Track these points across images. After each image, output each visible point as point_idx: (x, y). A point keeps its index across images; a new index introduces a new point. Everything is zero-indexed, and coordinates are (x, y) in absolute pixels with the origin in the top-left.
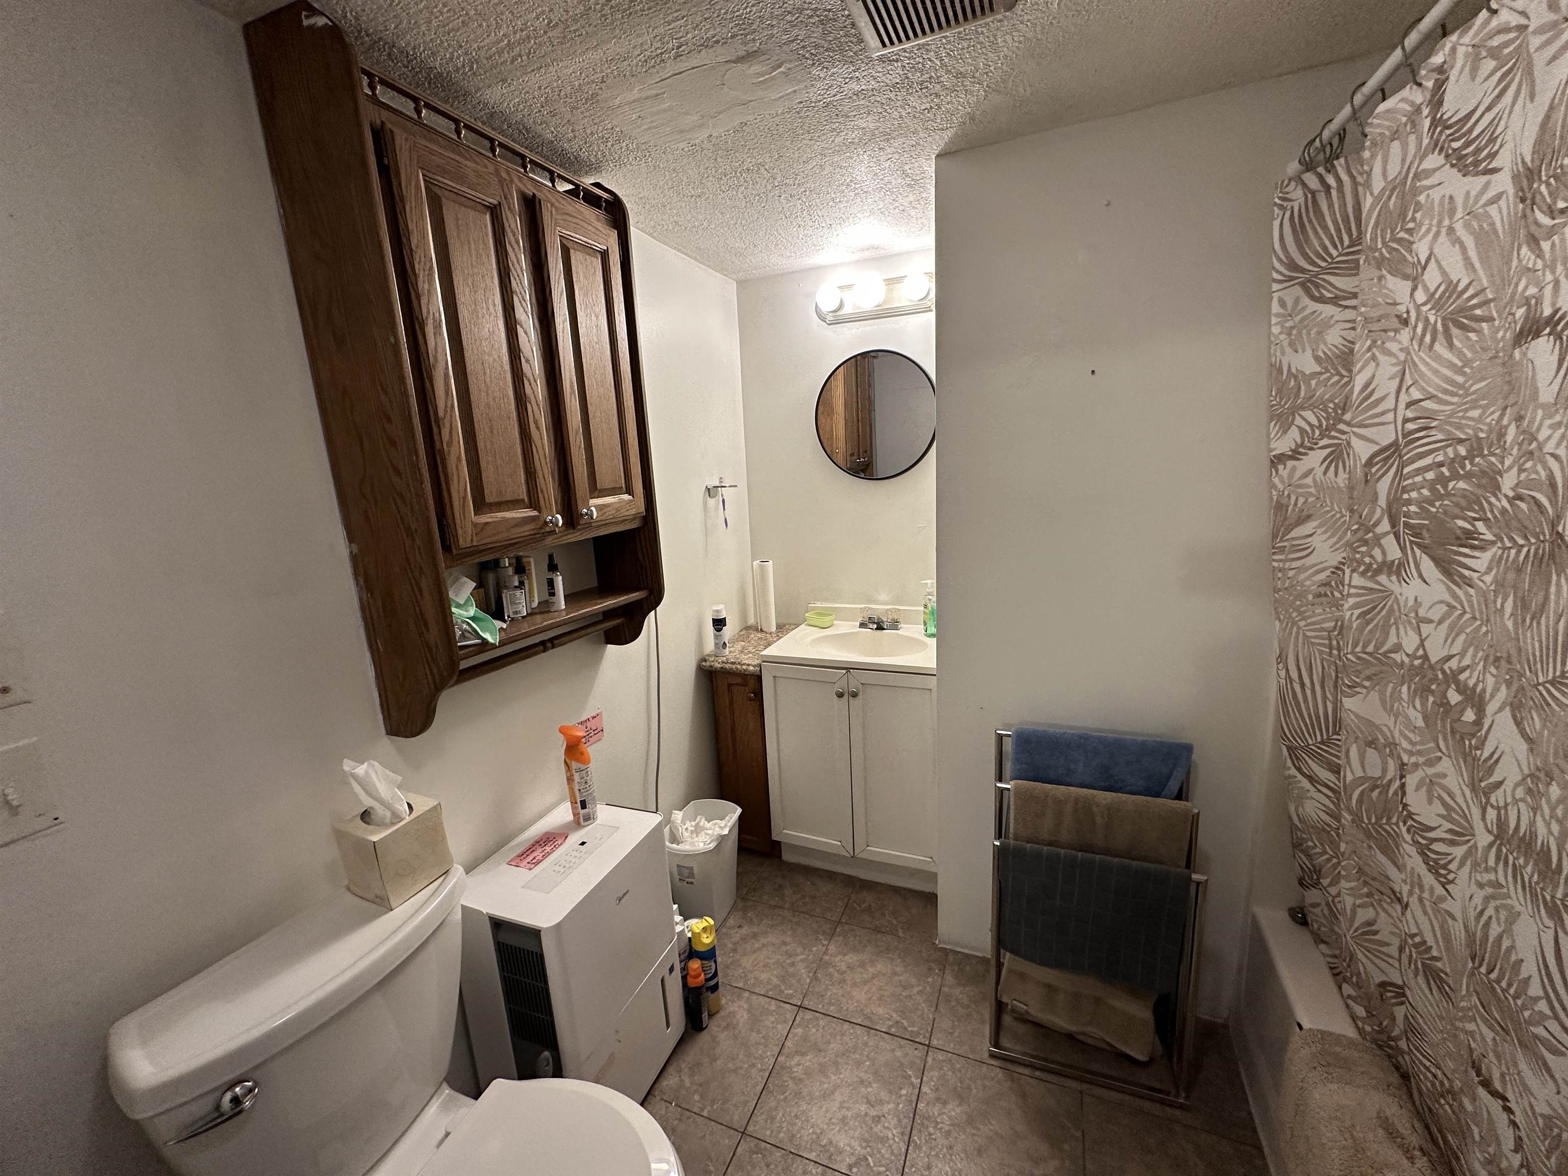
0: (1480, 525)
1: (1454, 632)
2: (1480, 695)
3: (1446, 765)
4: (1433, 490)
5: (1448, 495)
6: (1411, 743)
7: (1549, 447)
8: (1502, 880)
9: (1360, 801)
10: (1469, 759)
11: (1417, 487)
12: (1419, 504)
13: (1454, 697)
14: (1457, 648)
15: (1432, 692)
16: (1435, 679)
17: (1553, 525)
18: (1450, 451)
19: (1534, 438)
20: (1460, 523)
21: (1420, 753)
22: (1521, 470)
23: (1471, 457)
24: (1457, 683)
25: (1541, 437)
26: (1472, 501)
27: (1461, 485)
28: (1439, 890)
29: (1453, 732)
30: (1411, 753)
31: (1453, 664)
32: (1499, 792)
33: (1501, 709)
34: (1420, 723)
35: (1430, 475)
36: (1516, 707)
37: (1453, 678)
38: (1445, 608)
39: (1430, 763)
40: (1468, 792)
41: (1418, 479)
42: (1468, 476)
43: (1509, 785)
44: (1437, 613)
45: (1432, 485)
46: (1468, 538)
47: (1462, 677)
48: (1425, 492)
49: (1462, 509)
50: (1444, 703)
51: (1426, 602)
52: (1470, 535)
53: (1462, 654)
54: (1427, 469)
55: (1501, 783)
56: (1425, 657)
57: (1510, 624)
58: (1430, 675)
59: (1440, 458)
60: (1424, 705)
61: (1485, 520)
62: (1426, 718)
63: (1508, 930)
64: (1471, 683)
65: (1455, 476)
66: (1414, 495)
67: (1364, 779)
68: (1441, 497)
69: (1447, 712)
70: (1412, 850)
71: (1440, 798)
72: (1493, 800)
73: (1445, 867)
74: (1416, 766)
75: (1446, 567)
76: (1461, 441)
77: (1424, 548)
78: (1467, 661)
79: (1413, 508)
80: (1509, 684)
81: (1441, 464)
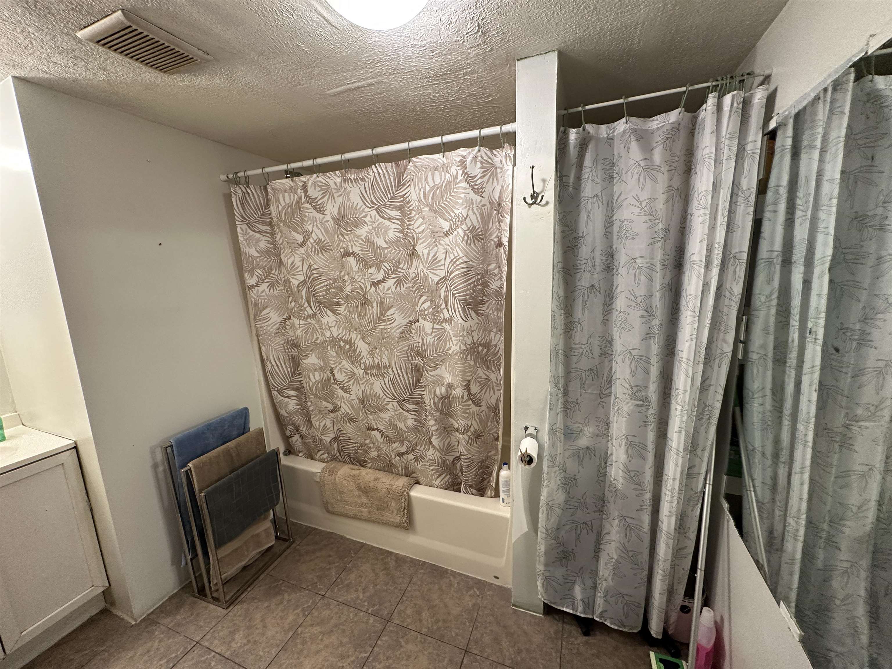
0: (340, 300)
1: (339, 328)
2: (350, 341)
3: (344, 362)
4: (326, 292)
5: (330, 293)
6: (334, 361)
7: (359, 280)
8: (368, 379)
9: (316, 389)
10: (350, 357)
11: (321, 292)
12: (323, 296)
13: (342, 344)
14: (341, 331)
15: (337, 345)
16: (337, 341)
17: (364, 297)
18: (328, 282)
19: (354, 278)
20: (335, 300)
21: (337, 363)
22: (352, 286)
23: (334, 283)
24: (342, 340)
25: (356, 278)
26: (337, 294)
27: (333, 290)
28: (348, 395)
29: (344, 353)
30: (334, 364)
31: (340, 336)
32: (363, 359)
33: (360, 340)
34: (335, 354)
35: (325, 288)
36: (363, 338)
37: (341, 339)
38: (335, 322)
39: (340, 364)
40: (351, 366)
41: (321, 289)
42: (334, 288)
43: (365, 357)
44: (333, 324)
45: (326, 291)
46: (338, 303)
47: (343, 338)
48: (324, 293)
49: (335, 296)
50: (340, 347)
51: (330, 322)
52: (338, 302)
53: (342, 332)
54: (324, 286)
55: (363, 357)
56: (333, 337)
57: (357, 320)
58: (335, 341)
59: (326, 284)
60: (335, 350)
61: (341, 298)
62: (336, 353)
63: (372, 388)
64: (346, 339)
65: (331, 288)
66: (321, 294)
67: (315, 382)
68: (328, 294)
69: (341, 349)
70: (340, 390)
71: (344, 372)
72: (362, 362)
73: (349, 389)
74: (336, 366)
75: (333, 311)
76: (330, 279)
77: (327, 308)
78: (344, 333)
79: (321, 298)
80: (360, 334)
81: (327, 285)
